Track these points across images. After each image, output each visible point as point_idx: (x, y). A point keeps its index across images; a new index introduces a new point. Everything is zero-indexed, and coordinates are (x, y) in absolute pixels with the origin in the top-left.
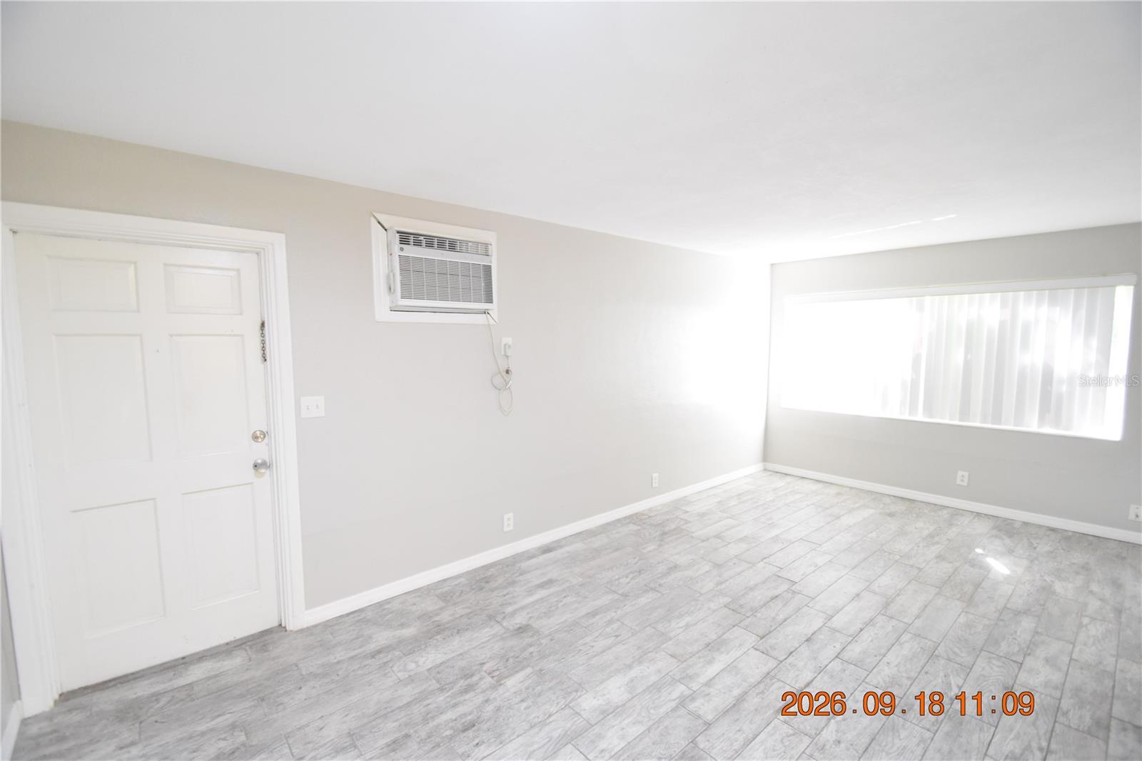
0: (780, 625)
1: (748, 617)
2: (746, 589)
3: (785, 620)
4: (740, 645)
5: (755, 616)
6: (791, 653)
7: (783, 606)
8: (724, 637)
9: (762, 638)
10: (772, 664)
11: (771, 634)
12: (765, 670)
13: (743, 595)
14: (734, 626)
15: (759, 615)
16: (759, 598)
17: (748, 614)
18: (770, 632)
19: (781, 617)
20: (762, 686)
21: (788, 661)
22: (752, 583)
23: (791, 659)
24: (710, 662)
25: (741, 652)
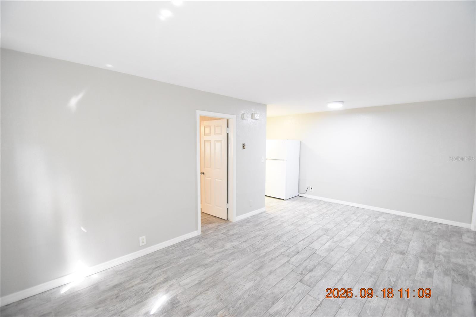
0: (308, 258)
1: (321, 261)
2: (326, 276)
3: (306, 260)
4: (322, 250)
5: (318, 261)
6: (304, 249)
7: (307, 266)
8: (328, 253)
9: (314, 253)
10: (311, 246)
11: (311, 254)
12: (312, 244)
13: (327, 272)
14: (326, 257)
15: (317, 262)
16: (318, 270)
17: (321, 262)
18: (312, 255)
19: (308, 261)
20: (313, 241)
21: (306, 247)
22: (324, 280)
23: (305, 247)
24: (329, 246)
25: (321, 248)
